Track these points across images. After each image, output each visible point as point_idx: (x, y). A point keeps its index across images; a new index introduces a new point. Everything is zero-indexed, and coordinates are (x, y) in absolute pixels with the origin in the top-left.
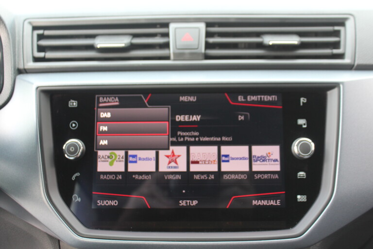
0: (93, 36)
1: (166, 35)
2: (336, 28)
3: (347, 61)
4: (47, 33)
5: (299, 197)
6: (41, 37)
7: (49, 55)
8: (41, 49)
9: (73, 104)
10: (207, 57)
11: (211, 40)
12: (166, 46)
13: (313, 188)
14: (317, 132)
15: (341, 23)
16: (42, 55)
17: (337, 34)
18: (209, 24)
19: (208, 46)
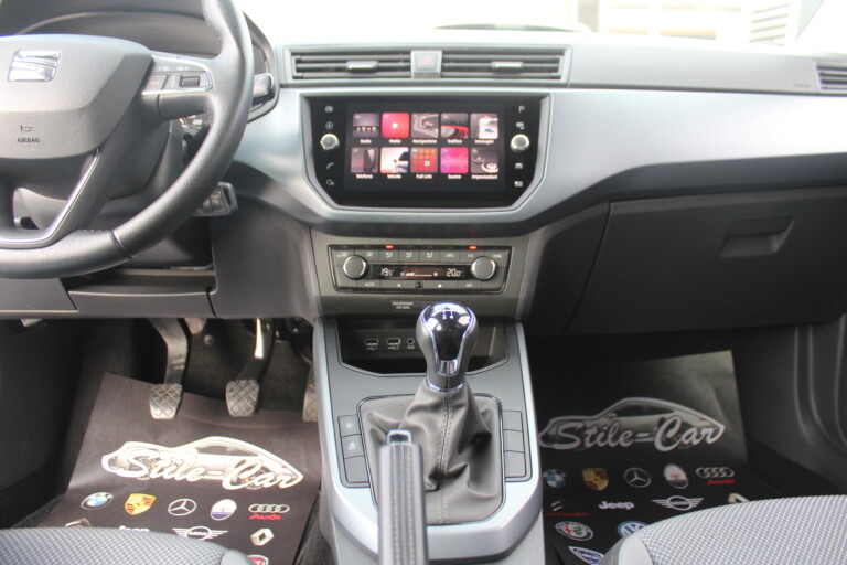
0: (345, 61)
1: (409, 61)
2: (557, 57)
3: (563, 80)
4: (304, 58)
5: (516, 183)
6: (298, 62)
7: (306, 75)
8: (298, 70)
9: (329, 109)
10: (442, 77)
11: (446, 65)
12: (408, 69)
13: (528, 176)
14: (533, 131)
15: (561, 52)
16: (300, 74)
17: (557, 61)
18: (445, 52)
19: (444, 69)
